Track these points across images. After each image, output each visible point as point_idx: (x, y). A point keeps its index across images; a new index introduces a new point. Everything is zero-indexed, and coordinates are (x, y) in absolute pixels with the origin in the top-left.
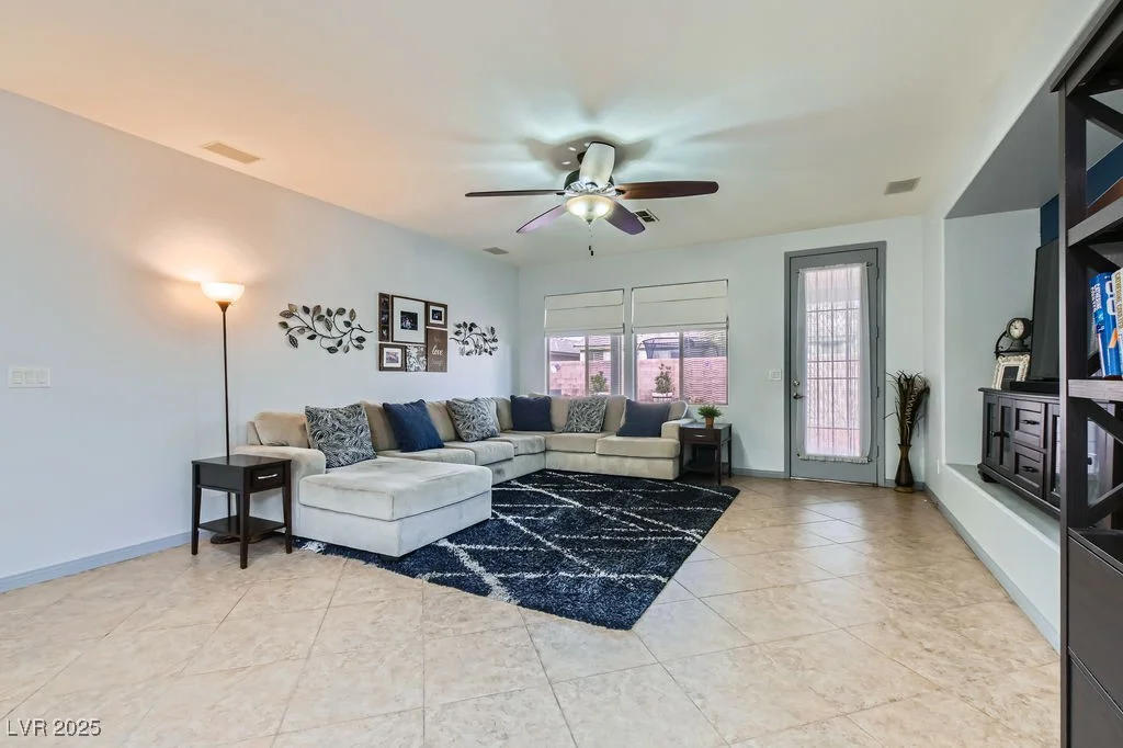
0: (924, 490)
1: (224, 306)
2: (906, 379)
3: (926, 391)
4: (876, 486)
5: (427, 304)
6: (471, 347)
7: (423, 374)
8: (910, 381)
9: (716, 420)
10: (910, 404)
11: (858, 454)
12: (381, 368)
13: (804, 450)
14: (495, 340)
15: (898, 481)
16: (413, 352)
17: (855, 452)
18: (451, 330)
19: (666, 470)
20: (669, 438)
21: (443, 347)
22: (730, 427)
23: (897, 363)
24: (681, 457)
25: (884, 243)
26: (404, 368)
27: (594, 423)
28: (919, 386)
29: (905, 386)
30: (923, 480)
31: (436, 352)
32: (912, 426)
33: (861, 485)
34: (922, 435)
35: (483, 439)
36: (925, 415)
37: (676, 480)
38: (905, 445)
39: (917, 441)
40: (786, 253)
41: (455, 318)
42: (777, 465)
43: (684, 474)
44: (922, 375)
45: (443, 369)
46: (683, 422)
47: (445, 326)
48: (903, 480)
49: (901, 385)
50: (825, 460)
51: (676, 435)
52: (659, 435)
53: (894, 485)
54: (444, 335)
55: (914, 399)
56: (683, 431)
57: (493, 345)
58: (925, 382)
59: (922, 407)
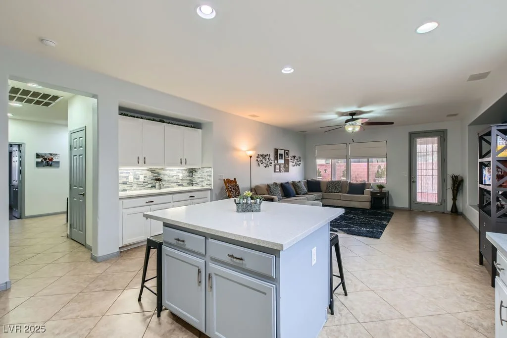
0: (462, 214)
1: (251, 157)
2: (455, 176)
3: (462, 181)
4: (444, 213)
5: (285, 150)
6: (294, 164)
7: (284, 173)
8: (456, 177)
9: (383, 189)
10: (456, 185)
11: (437, 202)
12: (275, 172)
13: (416, 201)
14: (300, 161)
15: (452, 211)
16: (282, 166)
17: (436, 201)
18: (290, 158)
19: (367, 205)
20: (367, 195)
21: (288, 164)
22: (388, 192)
23: (452, 171)
24: (371, 202)
25: (447, 130)
26: (280, 171)
27: (337, 189)
28: (459, 179)
29: (454, 179)
30: (461, 211)
31: (287, 166)
32: (457, 193)
33: (438, 212)
34: (461, 195)
35: (304, 194)
36: (462, 189)
37: (370, 209)
38: (455, 199)
39: (459, 198)
40: (409, 133)
41: (291, 154)
42: (406, 205)
43: (372, 207)
44: (461, 175)
45: (288, 171)
46: (371, 190)
47: (289, 157)
48: (454, 211)
49: (453, 178)
50: (424, 204)
51: (370, 194)
52: (363, 194)
53: (450, 213)
54: (289, 160)
55: (458, 184)
56: (372, 193)
57: (300, 163)
58: (462, 177)
59: (461, 186)
